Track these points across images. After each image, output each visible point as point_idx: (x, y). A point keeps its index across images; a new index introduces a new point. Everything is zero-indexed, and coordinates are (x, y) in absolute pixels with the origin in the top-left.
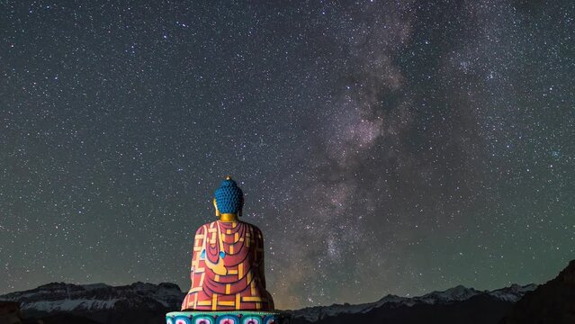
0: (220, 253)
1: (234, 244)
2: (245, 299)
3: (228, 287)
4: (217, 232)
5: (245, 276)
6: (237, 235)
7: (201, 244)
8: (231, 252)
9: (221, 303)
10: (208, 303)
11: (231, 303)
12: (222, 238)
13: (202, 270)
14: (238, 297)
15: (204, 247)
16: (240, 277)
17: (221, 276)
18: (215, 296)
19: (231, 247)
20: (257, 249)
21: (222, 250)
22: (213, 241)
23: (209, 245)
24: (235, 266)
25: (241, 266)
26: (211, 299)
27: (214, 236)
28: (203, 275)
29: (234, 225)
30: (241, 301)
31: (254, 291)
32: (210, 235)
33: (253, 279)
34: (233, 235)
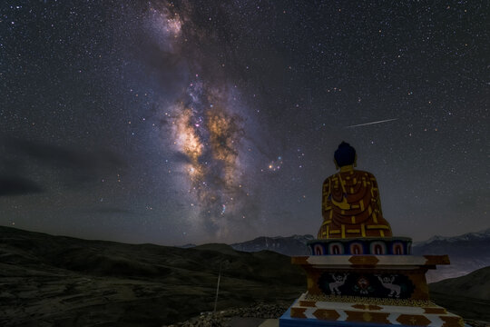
0: (344, 194)
1: (354, 186)
2: (369, 227)
3: (353, 219)
4: (339, 180)
5: (366, 209)
6: (355, 180)
7: (327, 190)
8: (352, 192)
9: (349, 231)
10: (338, 231)
11: (358, 231)
12: (343, 183)
13: (330, 208)
14: (363, 226)
15: (330, 192)
16: (363, 209)
17: (346, 210)
18: (343, 227)
19: (352, 189)
20: (373, 189)
21: (344, 191)
22: (336, 187)
23: (333, 190)
24: (357, 202)
25: (362, 202)
26: (340, 228)
27: (337, 182)
28: (331, 212)
29: (352, 173)
30: (366, 229)
31: (375, 220)
32: (333, 183)
33: (373, 210)
34: (352, 180)
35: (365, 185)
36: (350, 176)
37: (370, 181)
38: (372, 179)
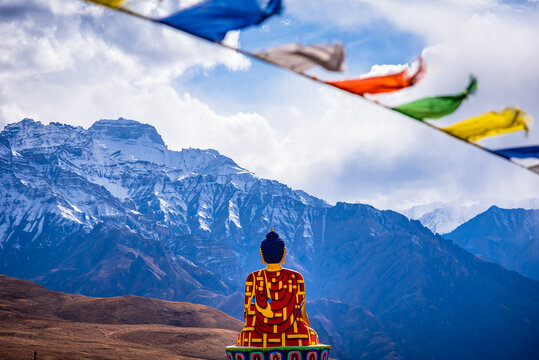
0: (268, 299)
1: (279, 291)
2: (290, 336)
3: (275, 327)
4: (264, 281)
6: (281, 283)
7: (251, 290)
8: (277, 298)
9: (271, 340)
10: (259, 340)
11: (278, 340)
12: (269, 285)
13: (253, 313)
14: (283, 336)
15: (254, 293)
16: (285, 318)
17: (269, 318)
18: (265, 336)
19: (277, 295)
20: (299, 293)
21: (269, 296)
22: (261, 289)
23: (257, 291)
24: (280, 310)
25: (285, 310)
26: (262, 337)
27: (262, 284)
28: (254, 318)
29: (278, 274)
30: (286, 338)
31: (296, 330)
32: (258, 283)
33: (295, 319)
34: (277, 283)
35: (290, 290)
36: (276, 278)
37: (297, 284)
38: (299, 281)
